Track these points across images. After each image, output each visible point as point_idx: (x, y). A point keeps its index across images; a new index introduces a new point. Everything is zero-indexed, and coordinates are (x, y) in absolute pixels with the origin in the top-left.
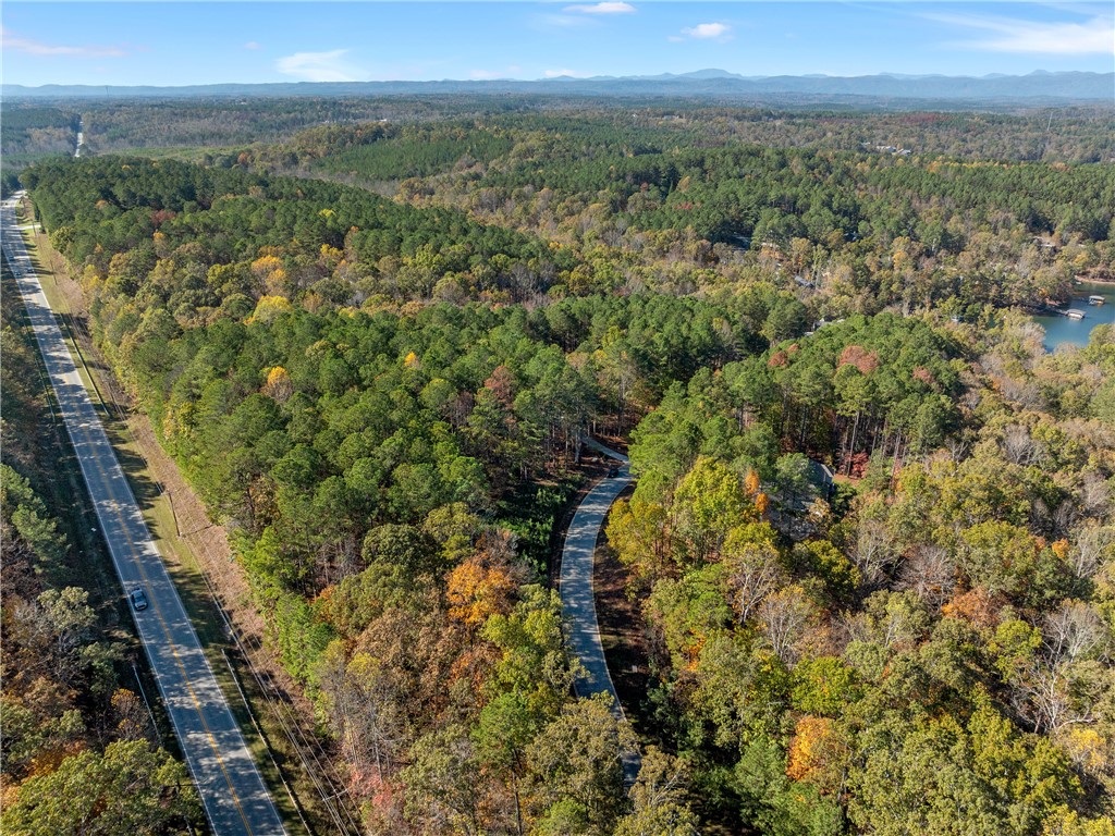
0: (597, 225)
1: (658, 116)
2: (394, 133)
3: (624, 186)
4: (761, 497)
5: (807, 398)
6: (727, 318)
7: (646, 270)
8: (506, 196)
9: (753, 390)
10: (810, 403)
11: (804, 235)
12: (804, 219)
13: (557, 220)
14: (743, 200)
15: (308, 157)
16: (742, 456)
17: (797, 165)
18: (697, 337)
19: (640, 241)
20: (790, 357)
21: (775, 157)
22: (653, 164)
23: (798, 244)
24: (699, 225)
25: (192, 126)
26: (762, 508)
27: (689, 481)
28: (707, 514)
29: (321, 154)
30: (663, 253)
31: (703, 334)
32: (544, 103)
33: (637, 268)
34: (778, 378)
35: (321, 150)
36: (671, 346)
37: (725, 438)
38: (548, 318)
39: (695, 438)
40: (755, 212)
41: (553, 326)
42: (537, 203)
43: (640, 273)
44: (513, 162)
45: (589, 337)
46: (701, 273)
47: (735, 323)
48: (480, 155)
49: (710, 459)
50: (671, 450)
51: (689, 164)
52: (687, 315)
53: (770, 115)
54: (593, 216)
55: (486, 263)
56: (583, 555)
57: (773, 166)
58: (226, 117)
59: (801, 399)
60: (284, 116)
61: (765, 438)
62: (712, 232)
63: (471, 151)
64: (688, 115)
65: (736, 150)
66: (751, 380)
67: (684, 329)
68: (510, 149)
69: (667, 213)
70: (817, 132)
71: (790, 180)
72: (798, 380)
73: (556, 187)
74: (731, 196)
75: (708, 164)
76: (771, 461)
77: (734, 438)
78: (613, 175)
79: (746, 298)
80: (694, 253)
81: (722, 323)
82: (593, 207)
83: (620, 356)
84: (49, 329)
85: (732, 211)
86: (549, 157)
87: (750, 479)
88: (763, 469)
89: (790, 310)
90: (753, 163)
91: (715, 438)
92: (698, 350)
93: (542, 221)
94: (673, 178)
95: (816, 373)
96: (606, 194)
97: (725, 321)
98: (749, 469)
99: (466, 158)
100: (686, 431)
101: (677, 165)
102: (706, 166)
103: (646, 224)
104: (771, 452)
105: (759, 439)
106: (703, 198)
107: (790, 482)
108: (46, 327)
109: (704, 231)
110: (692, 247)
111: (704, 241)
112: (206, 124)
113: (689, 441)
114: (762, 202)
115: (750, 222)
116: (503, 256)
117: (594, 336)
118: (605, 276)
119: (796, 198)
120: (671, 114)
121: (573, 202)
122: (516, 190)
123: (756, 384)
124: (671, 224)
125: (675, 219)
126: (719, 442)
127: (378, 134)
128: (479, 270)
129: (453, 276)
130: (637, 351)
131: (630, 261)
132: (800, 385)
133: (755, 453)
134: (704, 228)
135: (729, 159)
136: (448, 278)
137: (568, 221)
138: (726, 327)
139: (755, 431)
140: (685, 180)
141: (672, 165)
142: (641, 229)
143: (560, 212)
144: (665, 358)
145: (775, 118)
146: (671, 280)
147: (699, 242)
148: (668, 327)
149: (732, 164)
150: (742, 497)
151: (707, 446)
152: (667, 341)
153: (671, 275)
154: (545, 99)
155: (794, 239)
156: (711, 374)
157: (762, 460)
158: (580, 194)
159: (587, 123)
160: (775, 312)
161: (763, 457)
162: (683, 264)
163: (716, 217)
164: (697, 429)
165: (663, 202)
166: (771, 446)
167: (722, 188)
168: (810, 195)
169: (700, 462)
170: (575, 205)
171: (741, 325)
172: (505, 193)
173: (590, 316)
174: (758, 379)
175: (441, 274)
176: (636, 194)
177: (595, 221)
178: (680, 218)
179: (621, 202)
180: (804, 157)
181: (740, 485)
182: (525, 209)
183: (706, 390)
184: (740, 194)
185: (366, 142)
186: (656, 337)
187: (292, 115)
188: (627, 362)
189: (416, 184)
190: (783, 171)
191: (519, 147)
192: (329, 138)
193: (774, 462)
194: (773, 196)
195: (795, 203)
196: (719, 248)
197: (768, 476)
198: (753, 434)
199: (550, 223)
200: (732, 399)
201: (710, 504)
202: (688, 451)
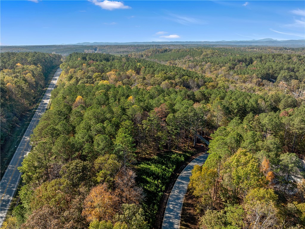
0: (223, 73)
1: (249, 49)
2: (171, 50)
3: (234, 63)
4: (270, 173)
5: (297, 130)
6: (264, 99)
7: (237, 85)
8: (197, 65)
9: (272, 124)
10: (298, 132)
11: (296, 78)
12: (297, 74)
13: (211, 72)
14: (274, 68)
15: (145, 55)
16: (262, 151)
17: (295, 59)
18: (250, 104)
19: (237, 78)
20: (289, 113)
21: (287, 56)
22: (245, 57)
23: (294, 82)
24: (258, 74)
25: (122, 50)
26: (270, 179)
27: (232, 159)
28: (239, 178)
29: (149, 55)
30: (244, 82)
31: (253, 103)
32: (216, 46)
33: (234, 84)
34: (284, 121)
35: (149, 54)
36: (239, 106)
37: (254, 141)
38: (195, 94)
39: (239, 140)
40: (278, 72)
41: (196, 97)
42: (206, 67)
43: (235, 86)
44: (201, 57)
45: (209, 102)
46: (257, 88)
47: (267, 101)
48: (193, 56)
49: (244, 150)
50: (226, 144)
51: (257, 58)
52: (248, 97)
53: (286, 49)
54: (223, 71)
55: (180, 78)
56: (183, 184)
57: (286, 59)
58: (131, 48)
59: (294, 130)
60: (145, 48)
61: (275, 144)
62: (262, 76)
63: (190, 54)
64: (259, 48)
65: (273, 54)
66: (271, 120)
67: (246, 102)
68: (202, 54)
69: (247, 70)
70: (302, 53)
71: (292, 63)
72: (293, 122)
73: (212, 63)
74: (270, 66)
75: (263, 58)
76: (277, 155)
77: (259, 142)
78: (231, 60)
79: (272, 95)
80: (255, 82)
81: (262, 101)
82: (223, 68)
83: (218, 108)
84: (51, 89)
85: (271, 71)
86: (213, 56)
87: (265, 164)
88: (273, 159)
89: (290, 100)
90: (279, 58)
91: (248, 141)
92: (251, 109)
93: (206, 72)
94: (251, 62)
95: (302, 119)
96: (229, 65)
97: (263, 101)
98: (265, 158)
99: (188, 56)
100: (235, 136)
101: (253, 58)
102: (263, 59)
103: (240, 73)
104: (278, 151)
105: (271, 144)
106: (261, 66)
107: (287, 166)
108: (51, 88)
109: (260, 76)
110: (255, 80)
111: (259, 79)
112: (125, 49)
113: (236, 141)
114: (281, 69)
115: (276, 75)
116: (187, 77)
117: (211, 101)
118: (222, 85)
119: (294, 68)
120: (254, 48)
121: (217, 67)
122: (200, 64)
123: (273, 122)
124: (248, 73)
125: (250, 72)
126: (250, 143)
127: (166, 51)
128: (177, 80)
129: (168, 81)
130: (224, 106)
131: (232, 83)
132: (294, 124)
133: (269, 150)
134: (260, 75)
135: (271, 57)
136: (166, 81)
137: (215, 72)
138: (263, 103)
139: (270, 140)
140: (255, 62)
141: (251, 58)
142: (238, 75)
143: (212, 70)
144: (236, 110)
145: (288, 50)
146: (245, 89)
147: (257, 79)
148: (240, 99)
149: (271, 58)
150: (258, 173)
151: (243, 144)
152: (238, 104)
153: (246, 87)
154: (216, 45)
155: (292, 80)
156: (254, 116)
157: (272, 155)
158: (220, 65)
159: (227, 49)
160: (284, 100)
161: (273, 153)
162: (251, 85)
163: (264, 72)
164: (241, 136)
165: (247, 68)
166: (278, 148)
167: (267, 64)
168: (299, 67)
169: (239, 151)
170: (217, 68)
171: (269, 103)
172: (197, 64)
173: (211, 95)
174: (275, 120)
175: (164, 80)
176: (238, 65)
177: (223, 72)
178: (251, 72)
179: (233, 67)
180: (298, 56)
181: (259, 166)
182: (202, 68)
183: (251, 122)
184: (274, 66)
185: (162, 52)
186: (233, 102)
187: (147, 48)
188: (220, 110)
189: (172, 62)
190: (289, 60)
191: (204, 53)
192: (153, 51)
193: (279, 156)
194: (285, 67)
195: (294, 70)
196: (265, 81)
197: (275, 162)
198: (269, 141)
199: (209, 72)
200: (262, 128)
201: (241, 173)
202: (234, 145)
